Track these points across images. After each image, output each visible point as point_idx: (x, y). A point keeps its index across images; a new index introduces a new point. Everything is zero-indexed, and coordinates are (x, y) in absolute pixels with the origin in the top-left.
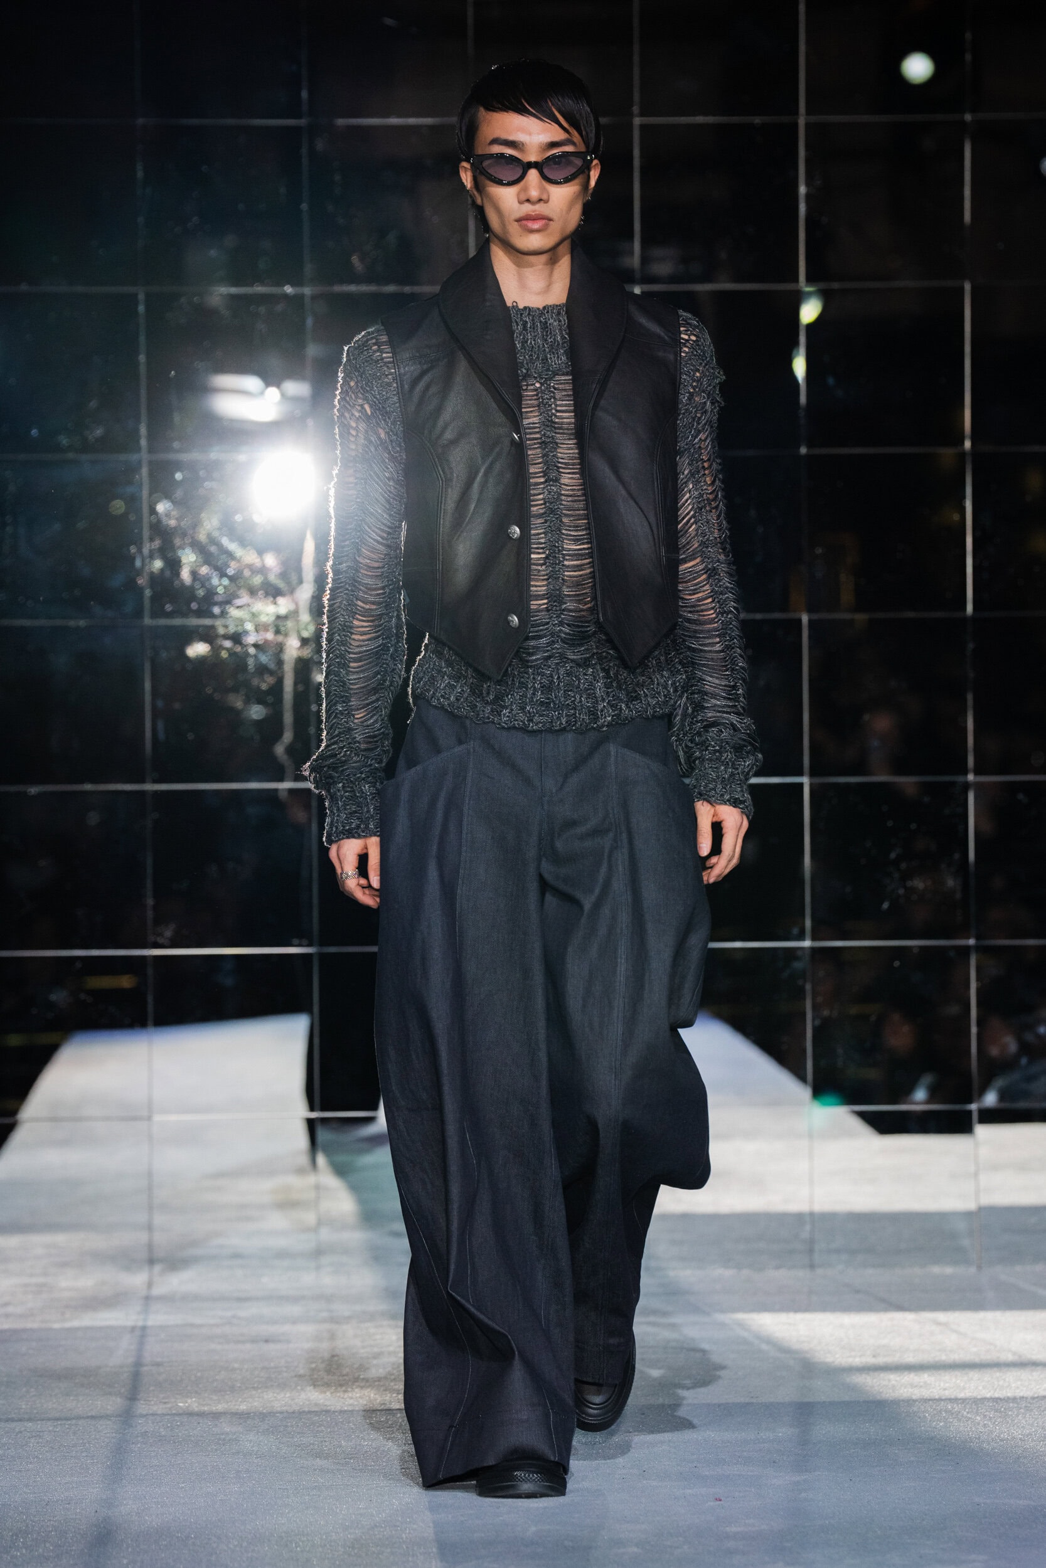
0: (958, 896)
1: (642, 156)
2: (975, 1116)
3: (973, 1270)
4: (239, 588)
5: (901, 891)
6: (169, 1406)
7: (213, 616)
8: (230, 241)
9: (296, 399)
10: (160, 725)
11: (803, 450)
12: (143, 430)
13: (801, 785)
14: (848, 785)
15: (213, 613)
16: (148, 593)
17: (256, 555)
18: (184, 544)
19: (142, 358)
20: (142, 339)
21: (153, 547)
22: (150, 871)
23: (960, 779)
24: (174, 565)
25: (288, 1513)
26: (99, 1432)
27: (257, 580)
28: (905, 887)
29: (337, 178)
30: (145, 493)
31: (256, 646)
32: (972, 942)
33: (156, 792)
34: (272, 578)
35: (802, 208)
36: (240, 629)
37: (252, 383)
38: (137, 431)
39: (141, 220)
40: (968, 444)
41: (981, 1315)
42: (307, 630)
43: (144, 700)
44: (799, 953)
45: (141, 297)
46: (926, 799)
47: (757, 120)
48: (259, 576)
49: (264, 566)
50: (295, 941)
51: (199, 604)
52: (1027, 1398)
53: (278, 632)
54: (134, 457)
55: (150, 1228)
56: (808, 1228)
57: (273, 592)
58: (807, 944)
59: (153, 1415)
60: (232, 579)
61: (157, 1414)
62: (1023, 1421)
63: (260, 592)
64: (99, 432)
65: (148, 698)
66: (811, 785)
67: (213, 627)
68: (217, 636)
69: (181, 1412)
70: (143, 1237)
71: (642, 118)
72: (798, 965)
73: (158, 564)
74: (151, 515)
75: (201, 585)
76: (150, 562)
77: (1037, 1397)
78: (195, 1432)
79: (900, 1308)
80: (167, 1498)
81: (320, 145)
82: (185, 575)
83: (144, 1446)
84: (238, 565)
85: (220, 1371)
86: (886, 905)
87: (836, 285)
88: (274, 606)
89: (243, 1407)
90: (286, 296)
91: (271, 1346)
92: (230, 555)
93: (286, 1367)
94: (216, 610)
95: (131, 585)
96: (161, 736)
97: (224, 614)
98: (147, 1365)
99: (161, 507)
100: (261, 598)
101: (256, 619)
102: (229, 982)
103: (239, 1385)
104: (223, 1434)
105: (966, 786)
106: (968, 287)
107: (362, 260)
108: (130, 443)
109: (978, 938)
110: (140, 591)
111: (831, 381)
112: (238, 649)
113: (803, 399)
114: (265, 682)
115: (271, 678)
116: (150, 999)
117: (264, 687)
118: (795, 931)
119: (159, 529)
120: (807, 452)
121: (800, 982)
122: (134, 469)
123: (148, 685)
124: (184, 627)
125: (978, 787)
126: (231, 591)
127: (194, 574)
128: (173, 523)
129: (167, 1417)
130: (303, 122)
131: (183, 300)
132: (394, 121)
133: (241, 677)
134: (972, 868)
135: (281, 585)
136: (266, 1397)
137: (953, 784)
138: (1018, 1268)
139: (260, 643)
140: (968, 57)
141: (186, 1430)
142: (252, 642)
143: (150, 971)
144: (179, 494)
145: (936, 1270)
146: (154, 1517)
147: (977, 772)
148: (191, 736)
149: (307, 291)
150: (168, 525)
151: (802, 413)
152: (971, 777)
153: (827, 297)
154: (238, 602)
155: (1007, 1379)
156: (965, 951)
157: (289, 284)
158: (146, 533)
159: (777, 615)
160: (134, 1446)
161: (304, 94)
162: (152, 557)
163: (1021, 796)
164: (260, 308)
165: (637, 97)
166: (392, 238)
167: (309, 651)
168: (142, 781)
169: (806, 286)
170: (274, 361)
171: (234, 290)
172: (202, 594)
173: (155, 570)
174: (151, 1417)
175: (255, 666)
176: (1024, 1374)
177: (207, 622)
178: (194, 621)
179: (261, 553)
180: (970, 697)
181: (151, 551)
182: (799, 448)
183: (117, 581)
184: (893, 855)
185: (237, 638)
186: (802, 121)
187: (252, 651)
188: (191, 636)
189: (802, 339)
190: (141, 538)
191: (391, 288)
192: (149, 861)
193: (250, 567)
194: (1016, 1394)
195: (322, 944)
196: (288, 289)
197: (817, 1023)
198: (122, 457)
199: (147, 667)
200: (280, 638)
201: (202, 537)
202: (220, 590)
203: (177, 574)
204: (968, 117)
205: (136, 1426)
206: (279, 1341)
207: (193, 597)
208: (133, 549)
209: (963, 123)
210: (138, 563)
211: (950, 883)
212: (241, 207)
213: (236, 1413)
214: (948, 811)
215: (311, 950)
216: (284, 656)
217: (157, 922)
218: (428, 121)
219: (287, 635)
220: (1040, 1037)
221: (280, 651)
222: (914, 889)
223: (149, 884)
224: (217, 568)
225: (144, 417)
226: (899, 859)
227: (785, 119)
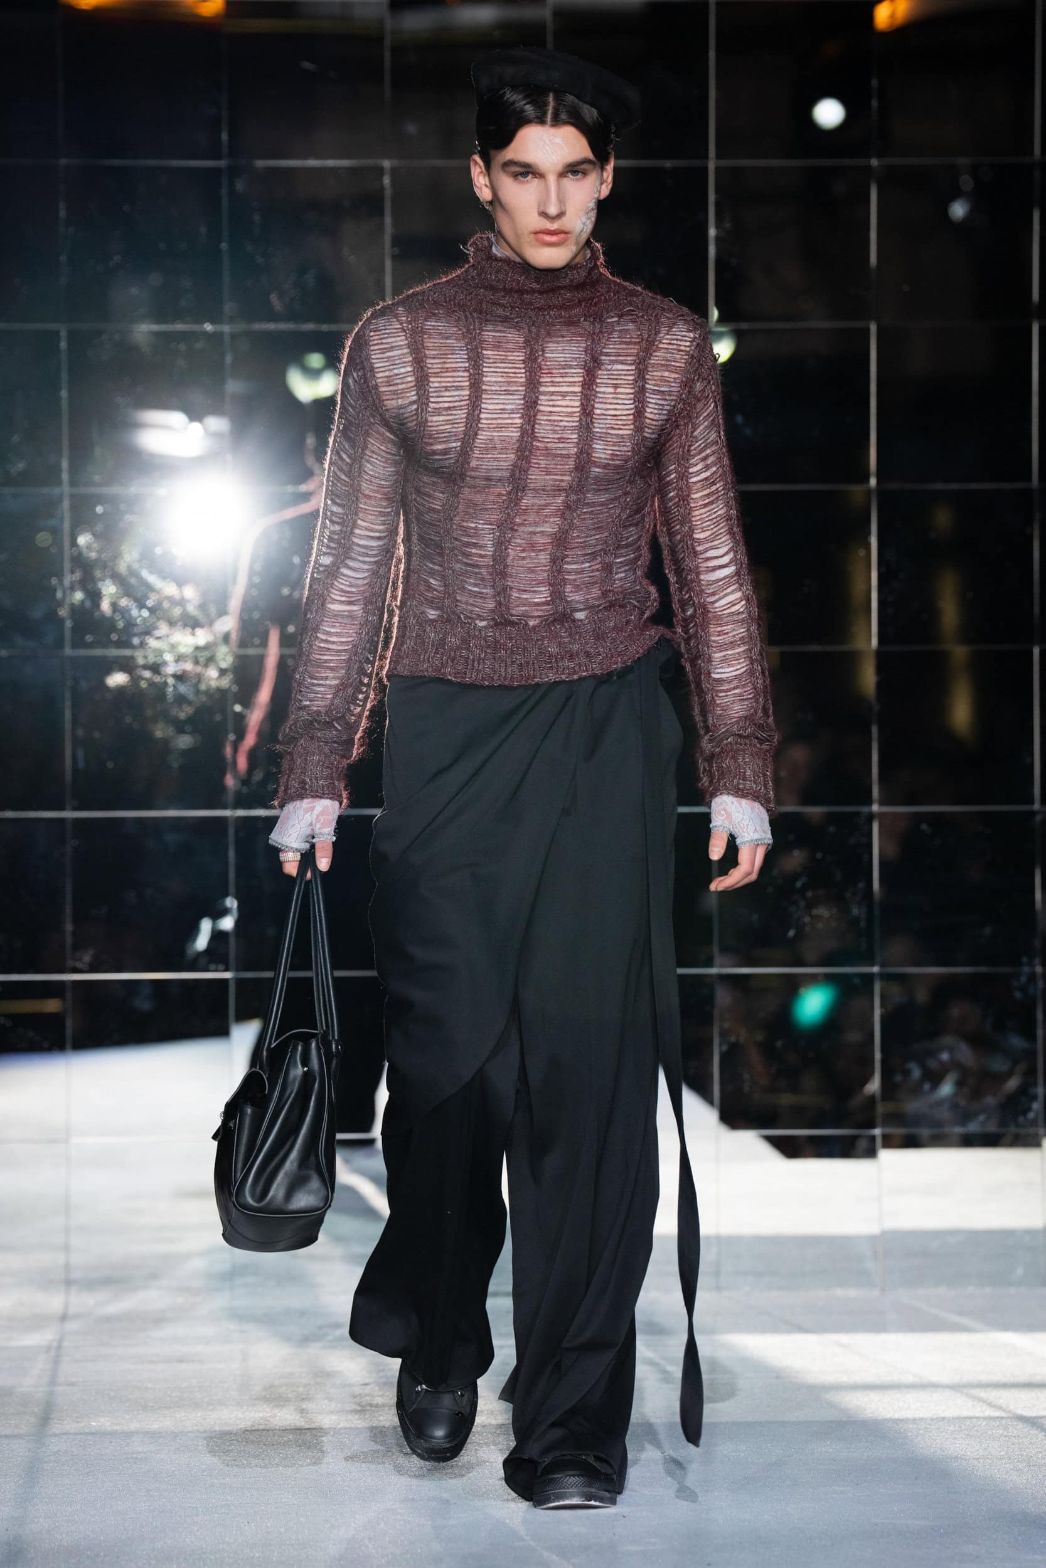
0: (863, 924)
2: (879, 1141)
3: (876, 1293)
4: (158, 619)
5: (807, 919)
6: (82, 1425)
7: (131, 646)
8: (155, 279)
9: (217, 435)
10: (80, 753)
12: (65, 464)
15: (132, 644)
16: (69, 624)
17: (176, 587)
18: (105, 576)
19: (64, 394)
20: (64, 376)
21: (74, 579)
22: (69, 898)
23: (865, 809)
24: (95, 596)
25: (197, 1531)
26: (13, 1451)
27: (177, 612)
28: (811, 915)
30: (66, 526)
31: (175, 676)
32: (876, 969)
33: (77, 821)
34: (191, 609)
35: (712, 250)
36: (159, 660)
37: (176, 418)
38: (59, 465)
39: (63, 258)
40: (873, 482)
41: (884, 1337)
42: (224, 659)
43: (64, 729)
44: (706, 980)
45: (63, 334)
46: (831, 829)
47: (668, 164)
48: (179, 607)
49: (183, 598)
50: (213, 966)
51: (119, 635)
52: (926, 1419)
53: (197, 662)
54: (56, 491)
55: (67, 1249)
56: (714, 1250)
57: (192, 623)
58: (716, 970)
59: (65, 1434)
60: (152, 610)
61: (70, 1434)
62: (922, 1442)
63: (179, 624)
64: (21, 466)
65: (68, 726)
67: (132, 658)
68: (137, 667)
69: (94, 1431)
70: (61, 1258)
72: (704, 992)
73: (79, 596)
74: (72, 547)
75: (120, 617)
76: (71, 594)
77: (937, 1418)
78: (106, 1451)
79: (801, 1329)
80: (78, 1516)
81: (240, 186)
82: (105, 606)
83: (56, 1465)
84: (157, 596)
85: (133, 1391)
86: (791, 933)
87: (744, 326)
88: (193, 637)
89: (155, 1426)
90: (205, 333)
91: (184, 1366)
92: (150, 588)
94: (136, 641)
95: (52, 616)
96: (81, 764)
97: (142, 645)
98: (61, 1385)
99: (83, 540)
100: (179, 630)
101: (175, 650)
102: (146, 1006)
103: (151, 1405)
104: (134, 1453)
105: (871, 817)
106: (873, 328)
107: (280, 299)
108: (52, 476)
109: (882, 965)
110: (61, 621)
111: (739, 419)
112: (157, 679)
114: (184, 711)
115: (189, 708)
116: (69, 1026)
117: (182, 716)
118: (704, 958)
119: (79, 561)
121: (710, 1008)
122: (55, 503)
123: (68, 715)
124: (107, 658)
125: (881, 816)
126: (151, 622)
127: (114, 606)
128: (93, 555)
129: (79, 1436)
130: (222, 163)
131: (104, 336)
132: (312, 163)
133: (160, 707)
134: (876, 898)
135: (200, 616)
136: (178, 1416)
137: (858, 814)
138: (921, 1291)
139: (179, 673)
140: (875, 103)
141: (98, 1449)
142: (171, 673)
143: (69, 996)
144: (99, 527)
145: (840, 1292)
146: (64, 1535)
147: (881, 804)
148: (110, 765)
149: (226, 328)
150: (88, 558)
153: (740, 337)
154: (157, 633)
155: (907, 1401)
156: (869, 979)
157: (208, 322)
158: (67, 565)
160: (46, 1465)
161: (224, 136)
162: (72, 589)
163: (924, 827)
164: (180, 346)
166: (311, 277)
167: (227, 681)
168: (62, 809)
170: (197, 397)
171: (155, 327)
172: (123, 625)
173: (76, 602)
174: (64, 1437)
175: (174, 695)
176: (923, 1395)
177: (127, 652)
178: (113, 652)
179: (180, 585)
180: (875, 729)
181: (72, 583)
183: (37, 613)
184: (799, 884)
185: (156, 668)
186: (712, 165)
187: (171, 681)
188: (111, 666)
190: (62, 570)
191: (309, 327)
192: (69, 888)
193: (170, 599)
194: (916, 1416)
195: (237, 970)
196: (208, 327)
197: (725, 1048)
198: (45, 490)
199: (68, 695)
200: (199, 669)
201: (122, 568)
202: (140, 621)
203: (97, 605)
204: (874, 162)
205: (49, 1445)
206: (193, 1361)
207: (113, 628)
208: (54, 581)
209: (869, 167)
210: (59, 595)
211: (855, 911)
212: (162, 246)
213: (148, 1433)
214: (852, 841)
215: (227, 975)
216: (203, 687)
217: (76, 947)
218: (345, 163)
219: (206, 666)
220: (941, 1062)
221: (199, 681)
222: (818, 918)
223: (68, 910)
224: (136, 600)
225: (66, 452)
226: (805, 888)
227: (696, 163)
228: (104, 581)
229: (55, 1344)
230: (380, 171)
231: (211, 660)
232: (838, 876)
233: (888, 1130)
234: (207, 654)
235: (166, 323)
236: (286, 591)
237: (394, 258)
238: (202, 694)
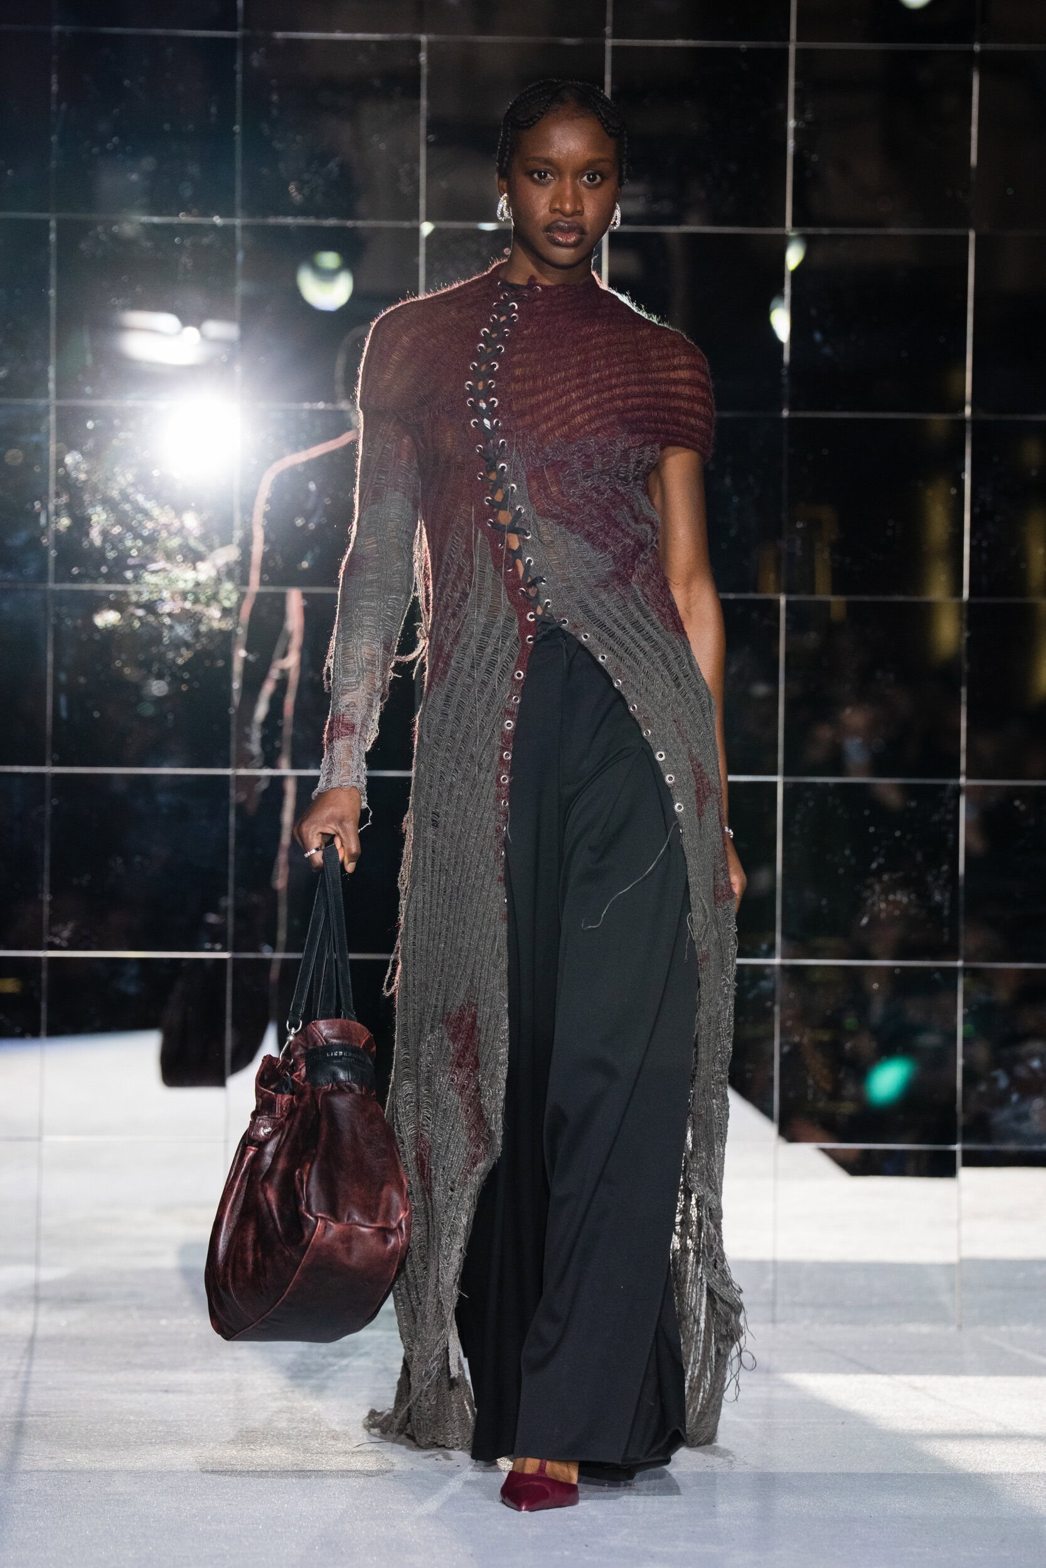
0: (946, 912)
1: (613, 82)
2: (959, 1159)
3: (953, 1329)
4: (155, 551)
5: (883, 906)
6: (56, 1461)
7: (126, 582)
9: (219, 343)
10: (63, 700)
11: (785, 413)
12: (52, 372)
13: (775, 784)
14: (826, 784)
15: (125, 578)
16: (53, 553)
17: (173, 513)
18: (95, 500)
19: (52, 292)
20: (53, 271)
21: (59, 503)
22: (47, 864)
23: (952, 782)
24: (82, 523)
28: (887, 901)
29: (275, 98)
30: (53, 443)
31: (170, 615)
32: (960, 963)
33: (56, 776)
34: (193, 543)
35: (791, 144)
36: (155, 597)
38: (45, 372)
39: (54, 138)
40: (968, 411)
41: (963, 1379)
42: (229, 599)
43: (46, 672)
44: (768, 971)
45: (53, 224)
46: (913, 804)
47: (743, 45)
48: (177, 538)
49: (183, 527)
50: (208, 946)
51: (110, 568)
53: (196, 601)
54: (42, 402)
56: (770, 1277)
57: (193, 557)
58: (777, 961)
59: (37, 1471)
60: (147, 540)
61: (42, 1471)
63: (179, 557)
64: (2, 373)
65: (50, 670)
66: (785, 784)
67: (125, 594)
68: (129, 603)
69: (69, 1468)
70: (30, 1274)
71: (616, 40)
72: (765, 984)
74: (58, 466)
75: (112, 547)
76: (56, 519)
78: (84, 1491)
79: (869, 1369)
81: (256, 60)
82: (95, 535)
83: (28, 1506)
84: (153, 525)
85: (113, 1424)
86: (865, 921)
87: (825, 231)
88: (194, 572)
89: (139, 1465)
90: (214, 226)
91: (170, 1396)
92: (146, 514)
93: (188, 1421)
94: (129, 575)
95: (34, 543)
96: (64, 714)
97: (137, 579)
98: (32, 1416)
99: (69, 459)
100: (179, 563)
101: (174, 586)
102: (132, 989)
103: (134, 1440)
104: (116, 1494)
105: (958, 791)
106: (972, 235)
107: (299, 190)
108: (37, 387)
109: (965, 960)
110: (46, 550)
111: (818, 336)
112: (151, 619)
113: (786, 357)
114: (182, 656)
115: (189, 652)
116: (44, 1005)
117: (180, 661)
118: (764, 947)
119: (66, 483)
120: (789, 414)
121: (769, 1004)
122: (40, 415)
123: (50, 657)
124: (92, 592)
125: (970, 790)
126: (146, 554)
127: (105, 534)
128: (82, 477)
129: (54, 1474)
130: (237, 34)
131: (100, 229)
132: (338, 35)
133: (154, 650)
134: (961, 882)
135: (202, 548)
136: (165, 1453)
137: (943, 787)
138: (1003, 1329)
139: (177, 612)
141: (75, 1489)
142: (168, 612)
143: (44, 975)
144: (90, 444)
145: (912, 1328)
147: (969, 776)
148: (96, 714)
149: (238, 222)
150: (77, 479)
151: (785, 372)
152: (963, 780)
154: (153, 567)
155: (991, 1453)
156: (951, 974)
157: (217, 215)
158: (52, 487)
159: (751, 596)
160: (16, 1505)
161: (240, 3)
162: (57, 514)
163: (1017, 803)
164: (185, 240)
165: (609, 16)
166: (333, 165)
167: (231, 622)
168: (43, 764)
169: (792, 231)
171: (156, 220)
172: (114, 556)
173: (61, 529)
174: (36, 1474)
175: (170, 638)
176: (1009, 1446)
177: (119, 587)
178: (102, 587)
179: (179, 511)
180: (964, 691)
181: (56, 507)
182: (782, 411)
183: (18, 539)
184: (874, 865)
185: (150, 607)
186: (792, 48)
187: (167, 621)
188: (99, 603)
189: (787, 290)
190: (47, 493)
191: (331, 222)
192: (47, 852)
193: (166, 526)
195: (235, 949)
196: (217, 220)
197: (786, 1049)
198: (28, 401)
199: (50, 636)
200: (199, 608)
201: (115, 494)
202: (134, 553)
203: (87, 534)
204: (977, 47)
205: (19, 1483)
206: (181, 1391)
207: (103, 560)
208: (37, 505)
209: (972, 52)
210: (43, 520)
211: (938, 897)
212: (167, 127)
213: (131, 1472)
214: (936, 818)
215: (226, 955)
216: (203, 628)
217: (53, 920)
218: (377, 36)
219: (208, 605)
220: (1032, 1071)
221: (200, 621)
222: (897, 904)
223: (46, 878)
224: (130, 528)
225: (53, 360)
226: (881, 870)
227: (775, 44)
228: (94, 506)
229: (24, 1369)
230: (416, 46)
231: (214, 598)
232: (919, 857)
233: (971, 1147)
234: (209, 592)
235: (170, 214)
236: (299, 522)
237: (429, 145)
238: (203, 636)
